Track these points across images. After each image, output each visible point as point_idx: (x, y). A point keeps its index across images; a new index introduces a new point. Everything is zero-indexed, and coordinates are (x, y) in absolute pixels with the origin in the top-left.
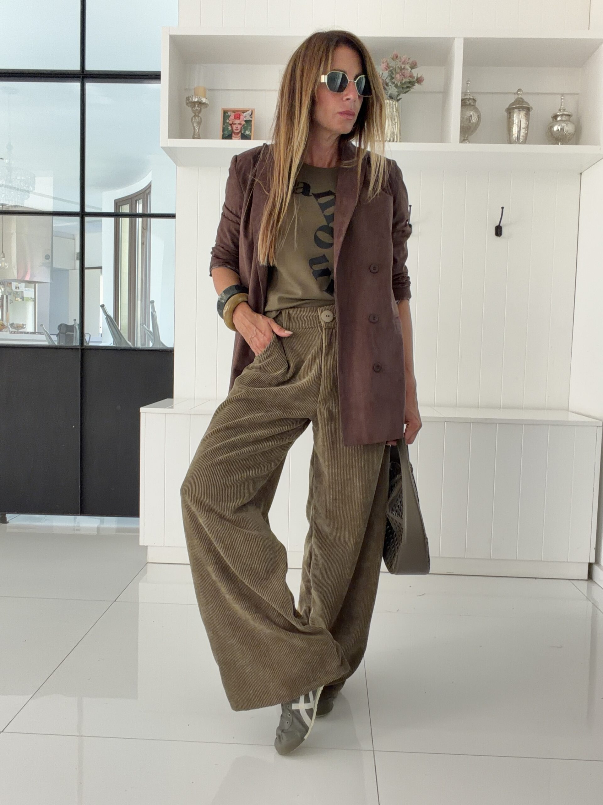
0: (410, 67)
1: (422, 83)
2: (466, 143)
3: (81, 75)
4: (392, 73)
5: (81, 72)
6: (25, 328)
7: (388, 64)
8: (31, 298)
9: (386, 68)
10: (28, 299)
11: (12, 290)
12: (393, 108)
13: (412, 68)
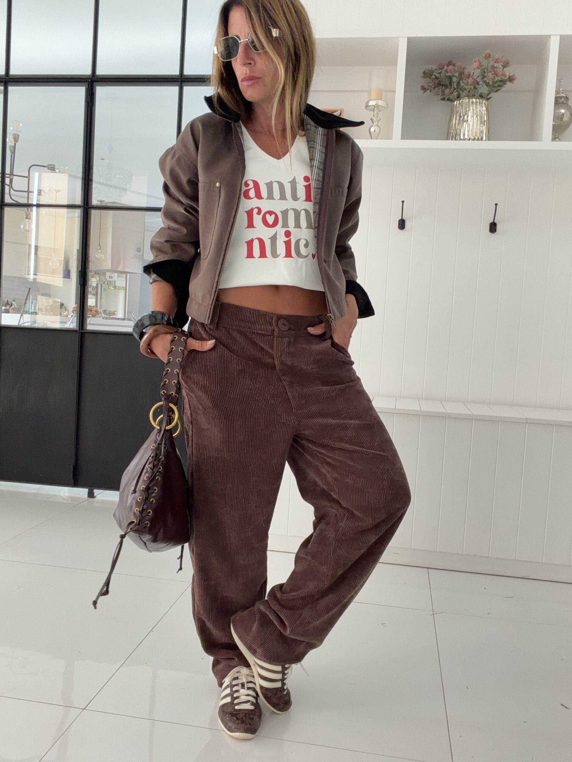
1: (514, 82)
2: (557, 141)
3: (180, 79)
4: (485, 72)
5: (180, 76)
6: (116, 314)
7: (480, 63)
8: (123, 287)
9: (478, 67)
10: (120, 288)
11: (106, 279)
12: (483, 107)
13: (504, 67)
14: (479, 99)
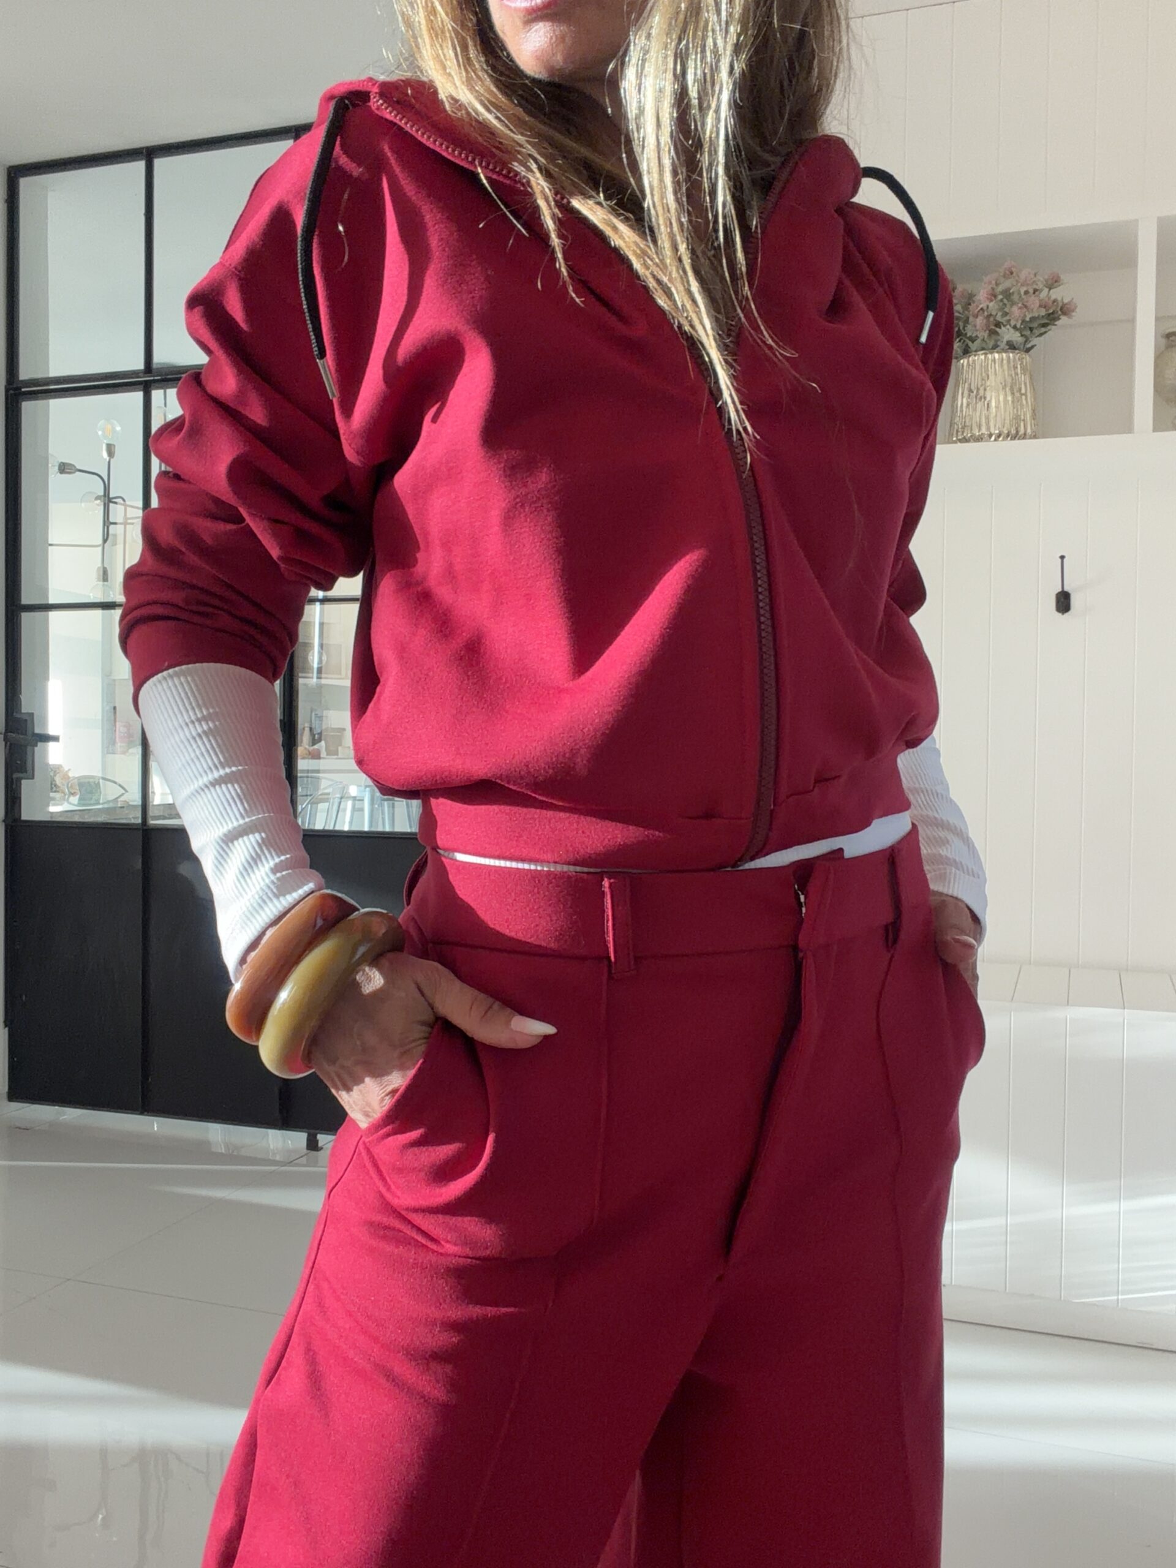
0: (1046, 287)
1: (1074, 314)
4: (1005, 305)
7: (993, 289)
9: (989, 297)
12: (1017, 367)
13: (1050, 289)
14: (1005, 352)
